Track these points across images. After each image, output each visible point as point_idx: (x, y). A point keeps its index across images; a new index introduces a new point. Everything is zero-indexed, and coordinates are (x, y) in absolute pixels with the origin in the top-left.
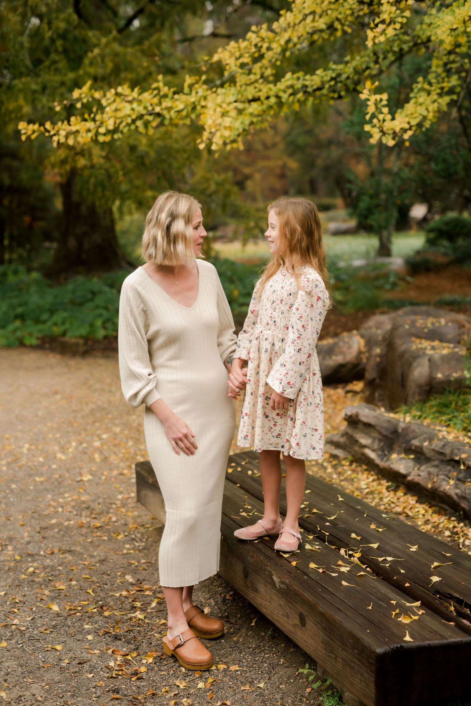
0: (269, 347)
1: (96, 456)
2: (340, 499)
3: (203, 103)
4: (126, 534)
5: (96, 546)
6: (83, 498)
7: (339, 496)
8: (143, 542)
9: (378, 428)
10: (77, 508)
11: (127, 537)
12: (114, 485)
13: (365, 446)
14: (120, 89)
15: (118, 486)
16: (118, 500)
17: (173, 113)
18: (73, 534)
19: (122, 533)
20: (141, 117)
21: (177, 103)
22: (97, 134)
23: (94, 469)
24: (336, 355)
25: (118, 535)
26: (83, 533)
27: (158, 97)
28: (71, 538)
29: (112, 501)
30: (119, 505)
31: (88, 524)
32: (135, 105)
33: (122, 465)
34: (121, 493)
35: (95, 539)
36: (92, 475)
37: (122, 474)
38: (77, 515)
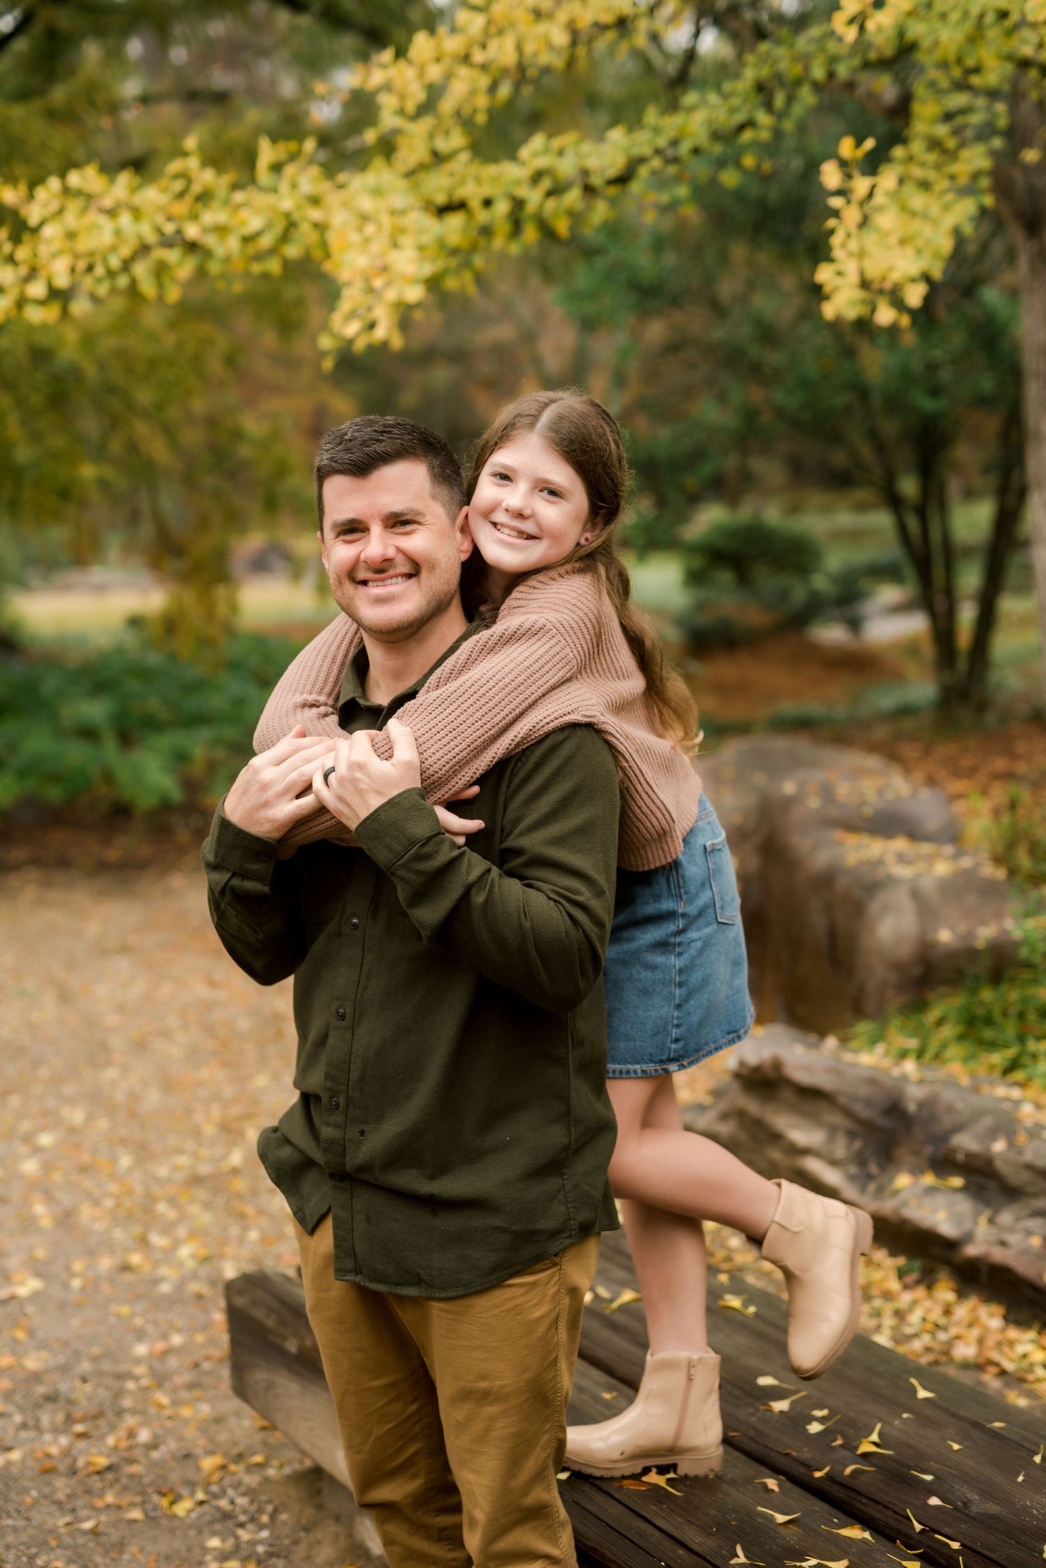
1: (39, 1209)
2: (922, 1394)
3: (316, 214)
4: (200, 1496)
5: (113, 1545)
6: (32, 1363)
7: (914, 1381)
8: (262, 1527)
9: (843, 1100)
10: (18, 1398)
11: (206, 1508)
12: (114, 1308)
13: (805, 1152)
14: (74, 178)
15: (125, 1310)
16: (138, 1361)
17: (233, 244)
18: (28, 1500)
19: (185, 1492)
20: (144, 249)
21: (244, 214)
22: (21, 303)
23: (40, 1253)
25: (173, 1503)
26: (60, 1496)
27: (189, 199)
28: (28, 1519)
29: (122, 1368)
30: (145, 1382)
31: (68, 1461)
32: (125, 219)
33: (118, 1234)
34: (140, 1335)
35: (103, 1518)
36: (39, 1275)
37: (126, 1268)
38: (24, 1426)
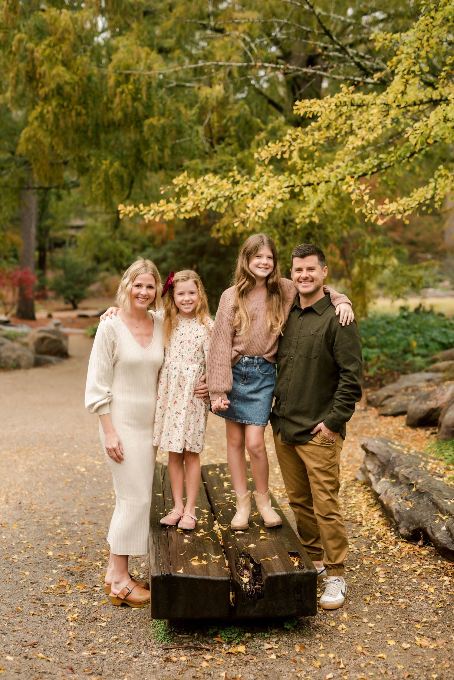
0: (177, 374)
13: (370, 471)
14: (207, 177)
20: (214, 199)
21: (245, 188)
22: (179, 213)
24: (431, 401)
32: (213, 190)
